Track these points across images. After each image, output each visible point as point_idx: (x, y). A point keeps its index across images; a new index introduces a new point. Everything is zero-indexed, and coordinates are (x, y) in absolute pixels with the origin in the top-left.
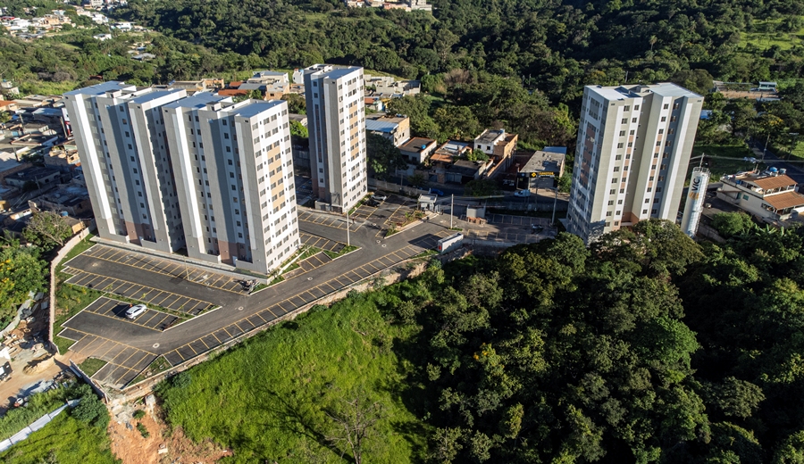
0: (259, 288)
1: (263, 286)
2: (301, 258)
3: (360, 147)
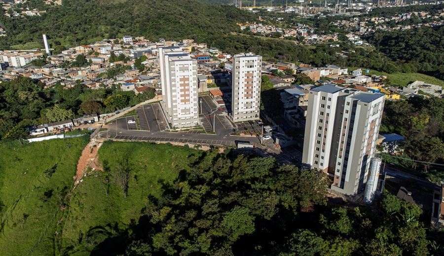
0: (167, 131)
1: (169, 131)
2: (193, 129)
3: (254, 94)
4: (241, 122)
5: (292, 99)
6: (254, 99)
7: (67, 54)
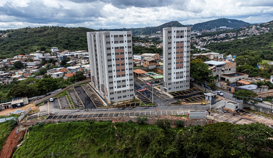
3: (185, 64)
4: (175, 92)
5: (215, 68)
6: (184, 69)
7: (7, 61)
